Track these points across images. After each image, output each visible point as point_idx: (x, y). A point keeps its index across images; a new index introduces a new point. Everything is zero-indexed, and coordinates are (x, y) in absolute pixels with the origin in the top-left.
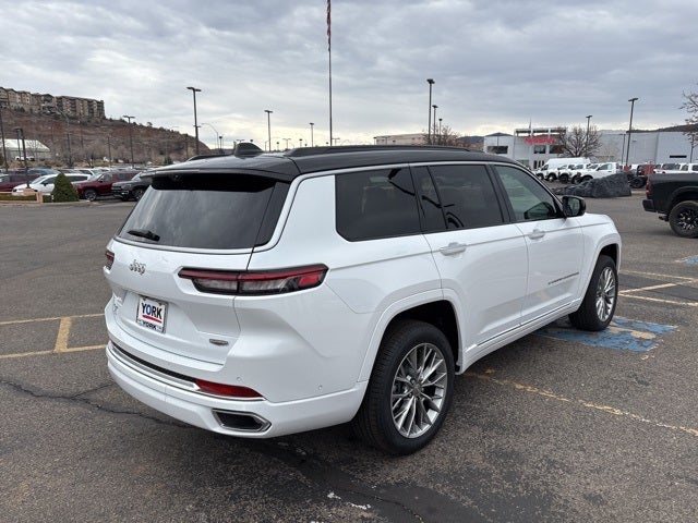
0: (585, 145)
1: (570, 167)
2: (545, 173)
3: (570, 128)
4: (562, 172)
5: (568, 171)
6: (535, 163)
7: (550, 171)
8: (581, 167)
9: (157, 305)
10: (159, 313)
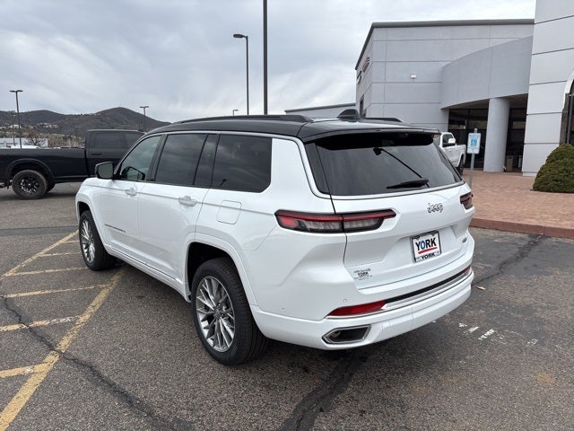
9: (430, 237)
10: (433, 242)
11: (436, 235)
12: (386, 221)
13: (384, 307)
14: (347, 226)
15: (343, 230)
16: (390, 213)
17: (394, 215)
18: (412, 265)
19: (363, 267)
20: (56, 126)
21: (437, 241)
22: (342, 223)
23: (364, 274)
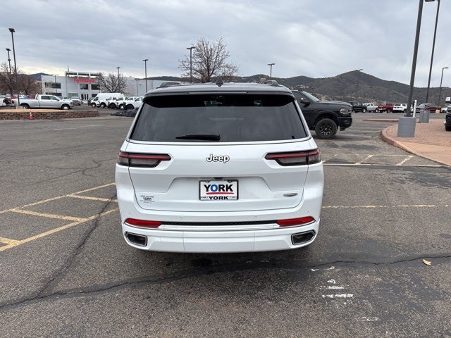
0: (117, 85)
1: (114, 99)
2: (97, 103)
3: (106, 74)
4: (111, 101)
5: (115, 101)
6: (82, 96)
7: (101, 101)
8: (121, 99)
9: (225, 183)
10: (229, 188)
11: (234, 184)
12: (162, 162)
13: (161, 227)
14: (133, 162)
15: (130, 165)
16: (166, 157)
17: (170, 159)
18: (198, 201)
19: (148, 194)
20: (308, 87)
21: (234, 188)
22: (130, 159)
23: (148, 199)
